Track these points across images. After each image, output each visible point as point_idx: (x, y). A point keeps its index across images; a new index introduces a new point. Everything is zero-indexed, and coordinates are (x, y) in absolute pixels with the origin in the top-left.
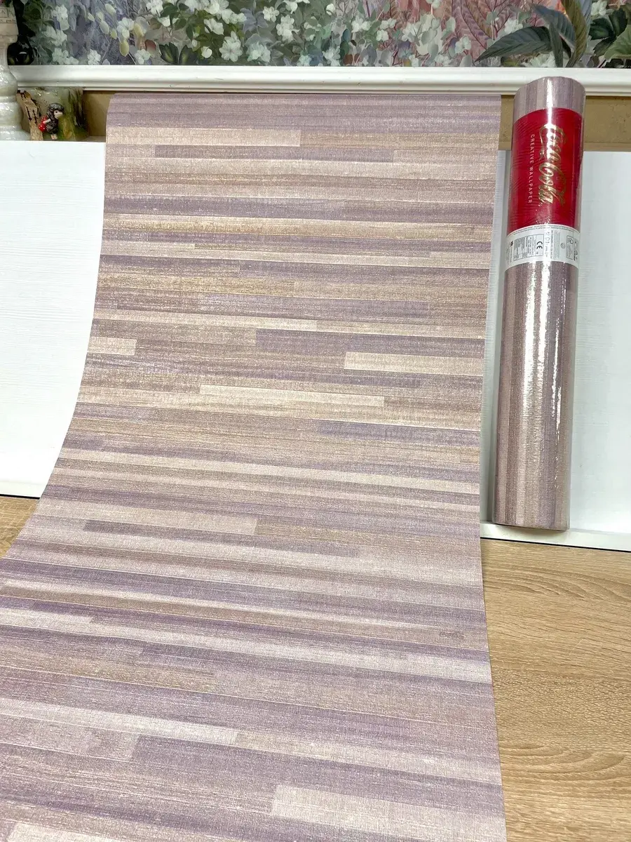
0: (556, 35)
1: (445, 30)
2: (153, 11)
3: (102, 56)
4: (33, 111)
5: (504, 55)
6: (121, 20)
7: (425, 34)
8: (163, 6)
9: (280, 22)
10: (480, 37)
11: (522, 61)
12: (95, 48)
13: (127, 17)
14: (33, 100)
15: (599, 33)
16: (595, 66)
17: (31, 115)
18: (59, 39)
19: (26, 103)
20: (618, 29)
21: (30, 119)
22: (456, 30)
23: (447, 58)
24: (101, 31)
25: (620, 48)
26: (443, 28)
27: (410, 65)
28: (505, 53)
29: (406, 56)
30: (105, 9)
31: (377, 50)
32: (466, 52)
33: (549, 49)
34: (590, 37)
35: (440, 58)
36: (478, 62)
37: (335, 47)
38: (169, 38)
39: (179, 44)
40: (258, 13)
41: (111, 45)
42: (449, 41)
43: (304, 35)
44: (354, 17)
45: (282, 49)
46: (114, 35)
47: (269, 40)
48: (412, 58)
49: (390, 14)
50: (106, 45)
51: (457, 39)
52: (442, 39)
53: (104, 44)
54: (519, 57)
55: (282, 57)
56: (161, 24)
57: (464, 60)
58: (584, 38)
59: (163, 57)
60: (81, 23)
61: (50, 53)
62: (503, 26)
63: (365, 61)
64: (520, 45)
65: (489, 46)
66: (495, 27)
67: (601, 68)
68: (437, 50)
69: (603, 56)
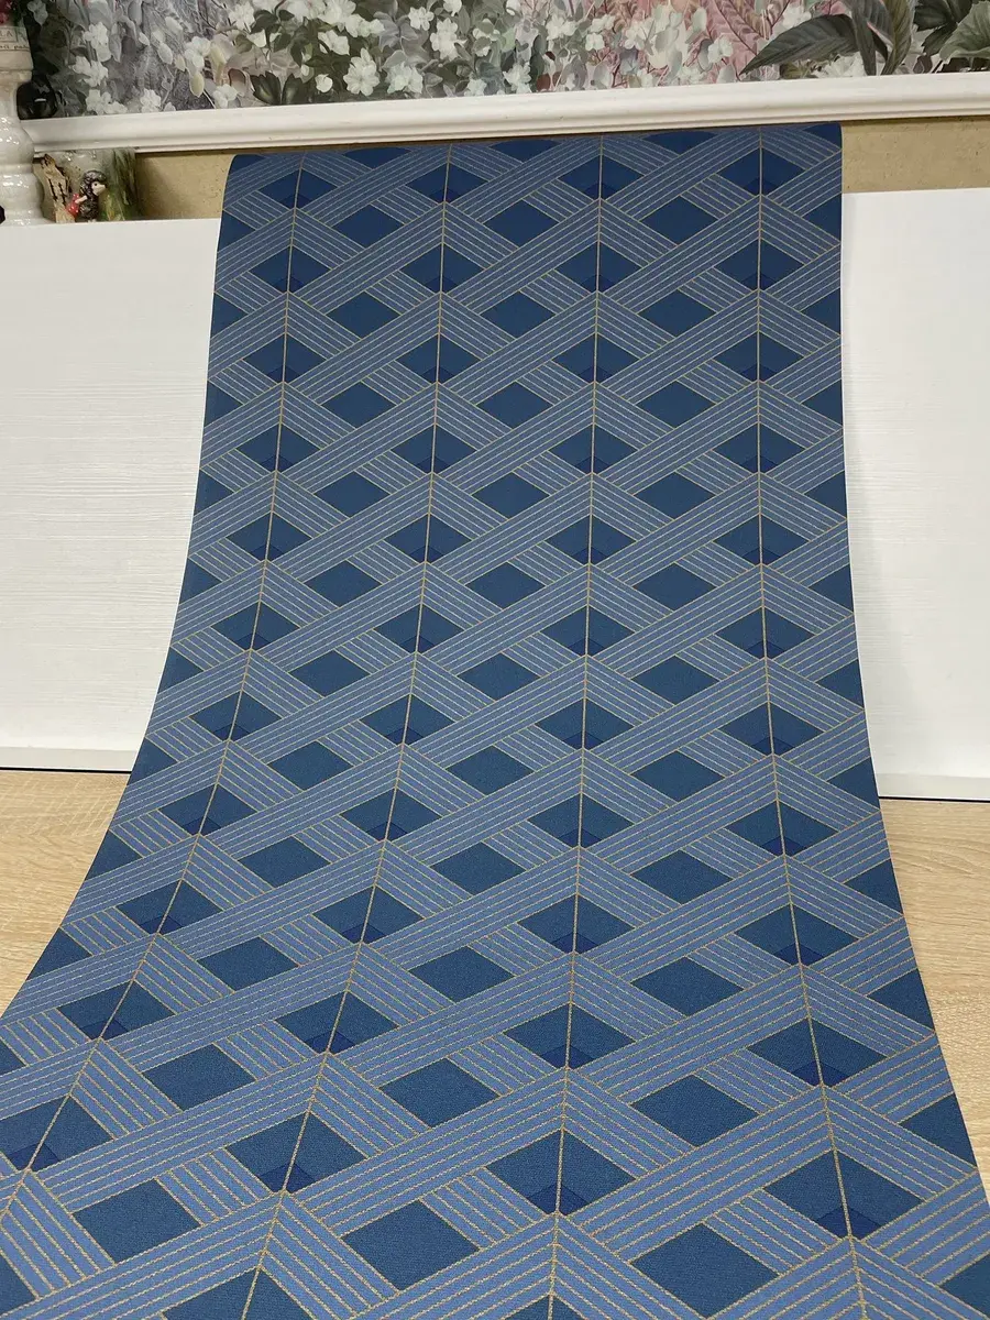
0: (863, 26)
1: (690, 28)
2: (240, 25)
3: (162, 97)
4: (60, 185)
5: (783, 62)
6: (190, 40)
7: (661, 36)
8: (255, 16)
9: (436, 31)
10: (746, 36)
11: (812, 70)
12: (152, 88)
13: (200, 36)
14: (58, 168)
15: (929, 21)
16: (925, 72)
17: (56, 192)
18: (95, 74)
19: (48, 173)
20: (958, 12)
21: (55, 198)
22: (710, 23)
23: (696, 70)
24: (159, 59)
25: (963, 41)
26: (687, 26)
27: (640, 86)
28: (785, 57)
29: (632, 72)
30: (166, 27)
31: (588, 64)
32: (725, 60)
33: (854, 50)
34: (916, 27)
35: (685, 72)
36: (744, 75)
37: (523, 64)
38: (265, 64)
39: (281, 74)
40: (400, 18)
41: (176, 80)
42: (698, 44)
43: (474, 48)
44: (550, 17)
45: (440, 73)
46: (181, 65)
47: (417, 59)
48: (642, 73)
49: (606, 9)
50: (169, 81)
51: (711, 41)
52: (687, 42)
53: (165, 80)
54: (808, 64)
55: (440, 85)
56: (252, 44)
57: (722, 71)
58: (907, 30)
59: (256, 94)
60: (131, 49)
61: (82, 98)
62: (780, 15)
63: (570, 83)
64: (809, 45)
65: (760, 48)
66: (768, 19)
67: (935, 74)
68: (680, 60)
69: (938, 55)
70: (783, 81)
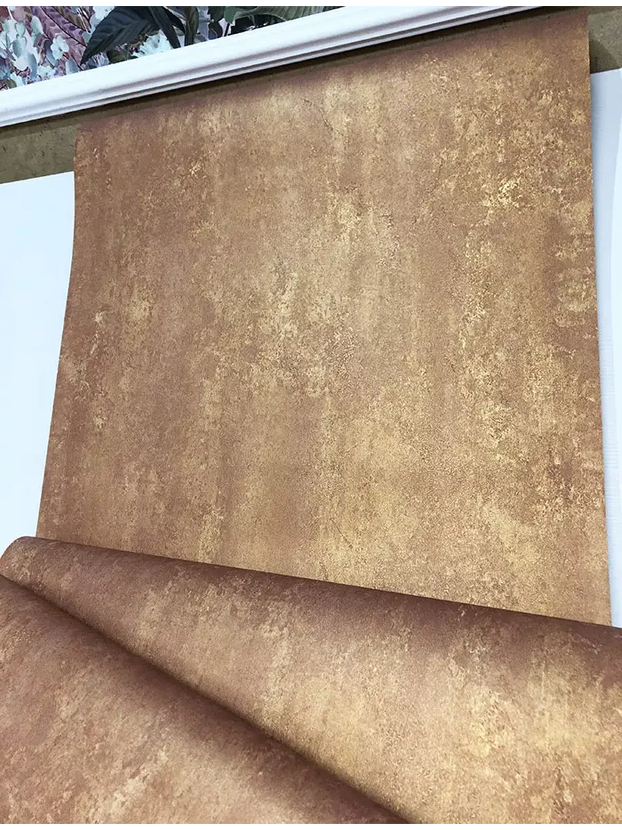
1: (33, 34)
5: (107, 49)
7: (15, 44)
10: (73, 32)
11: (132, 52)
16: (220, 36)
22: (44, 30)
23: (49, 67)
26: (30, 33)
27: (16, 86)
28: (108, 44)
29: (7, 76)
32: (66, 55)
33: (154, 30)
35: (42, 70)
36: (84, 65)
42: (42, 46)
48: (13, 76)
51: (50, 41)
52: (34, 46)
54: (126, 47)
57: (67, 63)
64: (121, 31)
65: (87, 41)
66: (84, 15)
67: (227, 37)
68: (36, 63)
69: (223, 19)
70: (112, 65)
